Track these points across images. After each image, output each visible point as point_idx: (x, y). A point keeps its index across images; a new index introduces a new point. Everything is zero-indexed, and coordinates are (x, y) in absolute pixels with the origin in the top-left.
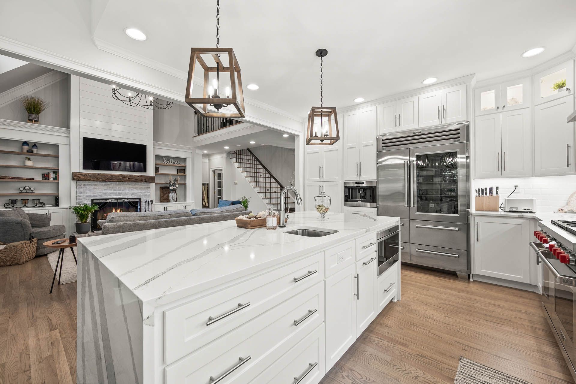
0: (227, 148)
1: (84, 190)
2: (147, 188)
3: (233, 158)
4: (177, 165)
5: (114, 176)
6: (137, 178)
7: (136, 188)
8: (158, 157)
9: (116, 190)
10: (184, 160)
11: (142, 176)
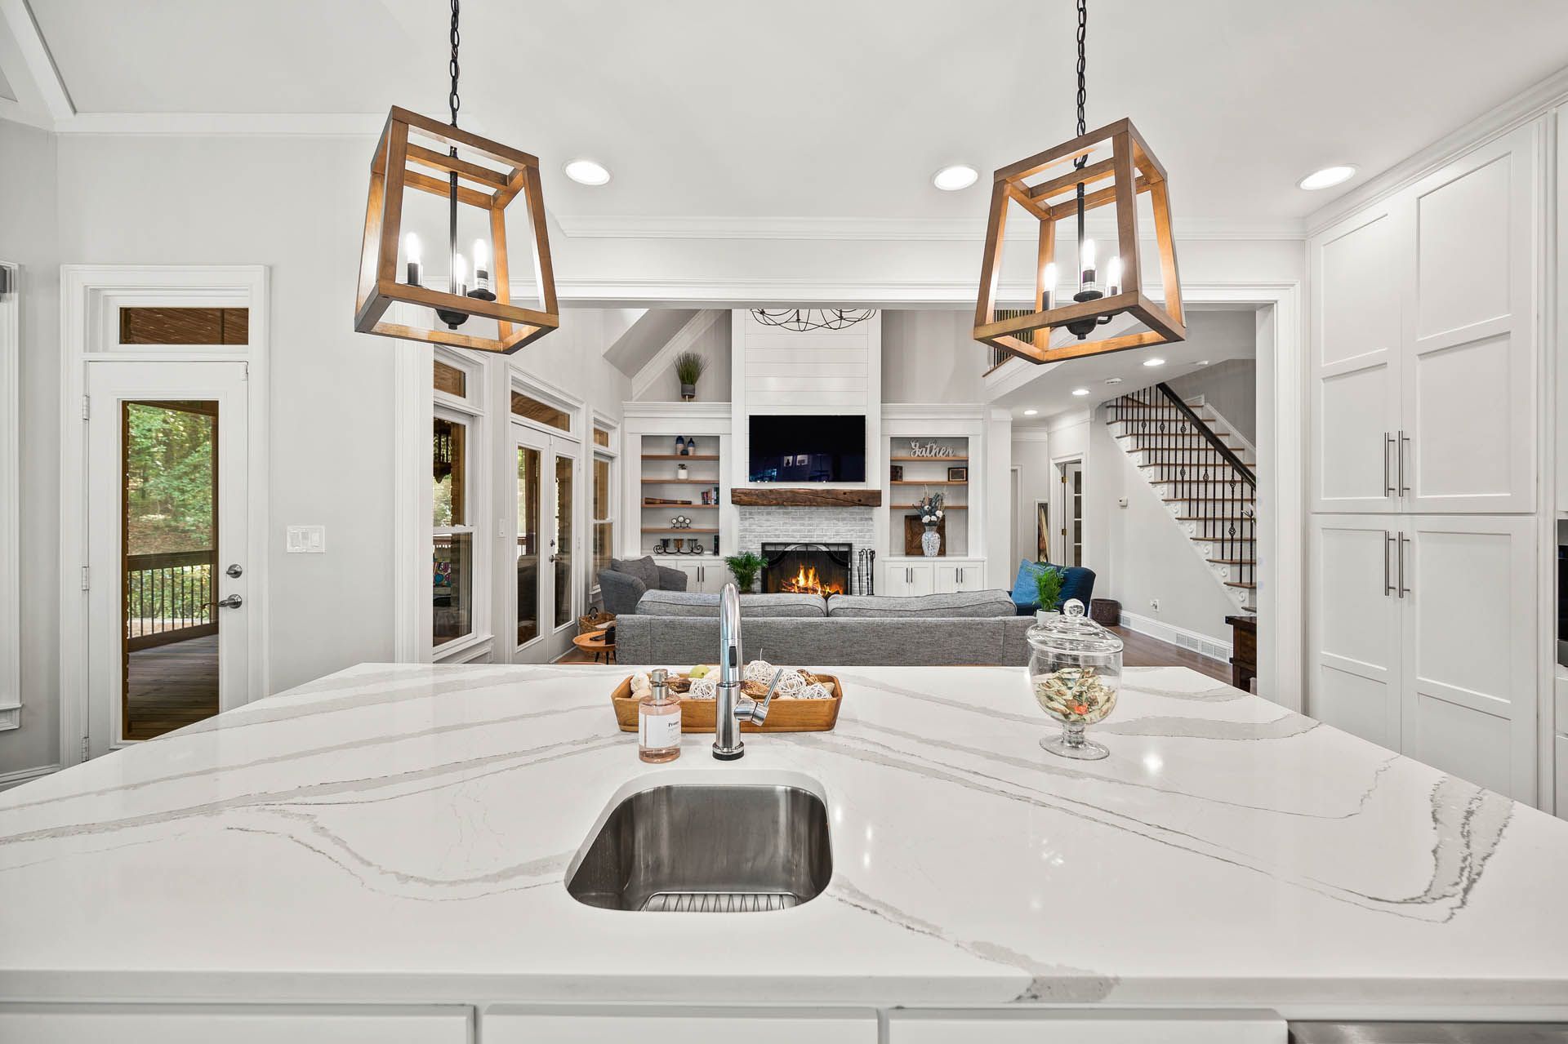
0: (1081, 392)
1: (750, 525)
2: (866, 519)
4: (944, 457)
5: (798, 493)
6: (842, 497)
7: (844, 519)
8: (898, 442)
9: (803, 525)
10: (963, 441)
11: (852, 492)
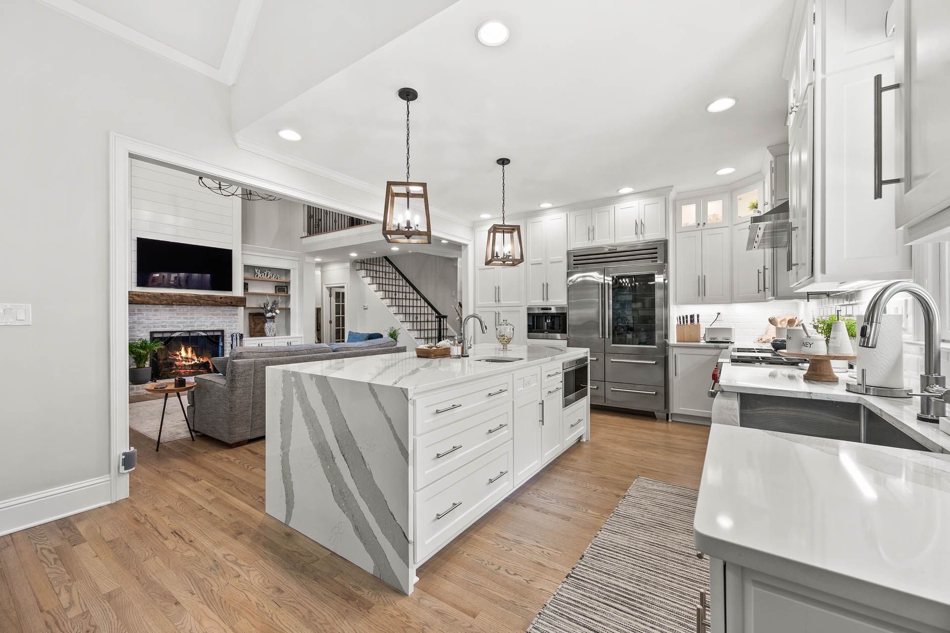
0: (353, 255)
1: (139, 319)
2: (234, 315)
3: (361, 269)
4: (275, 280)
5: (185, 296)
6: (219, 300)
7: (217, 315)
8: (247, 268)
9: (186, 318)
10: (287, 272)
11: (226, 297)
